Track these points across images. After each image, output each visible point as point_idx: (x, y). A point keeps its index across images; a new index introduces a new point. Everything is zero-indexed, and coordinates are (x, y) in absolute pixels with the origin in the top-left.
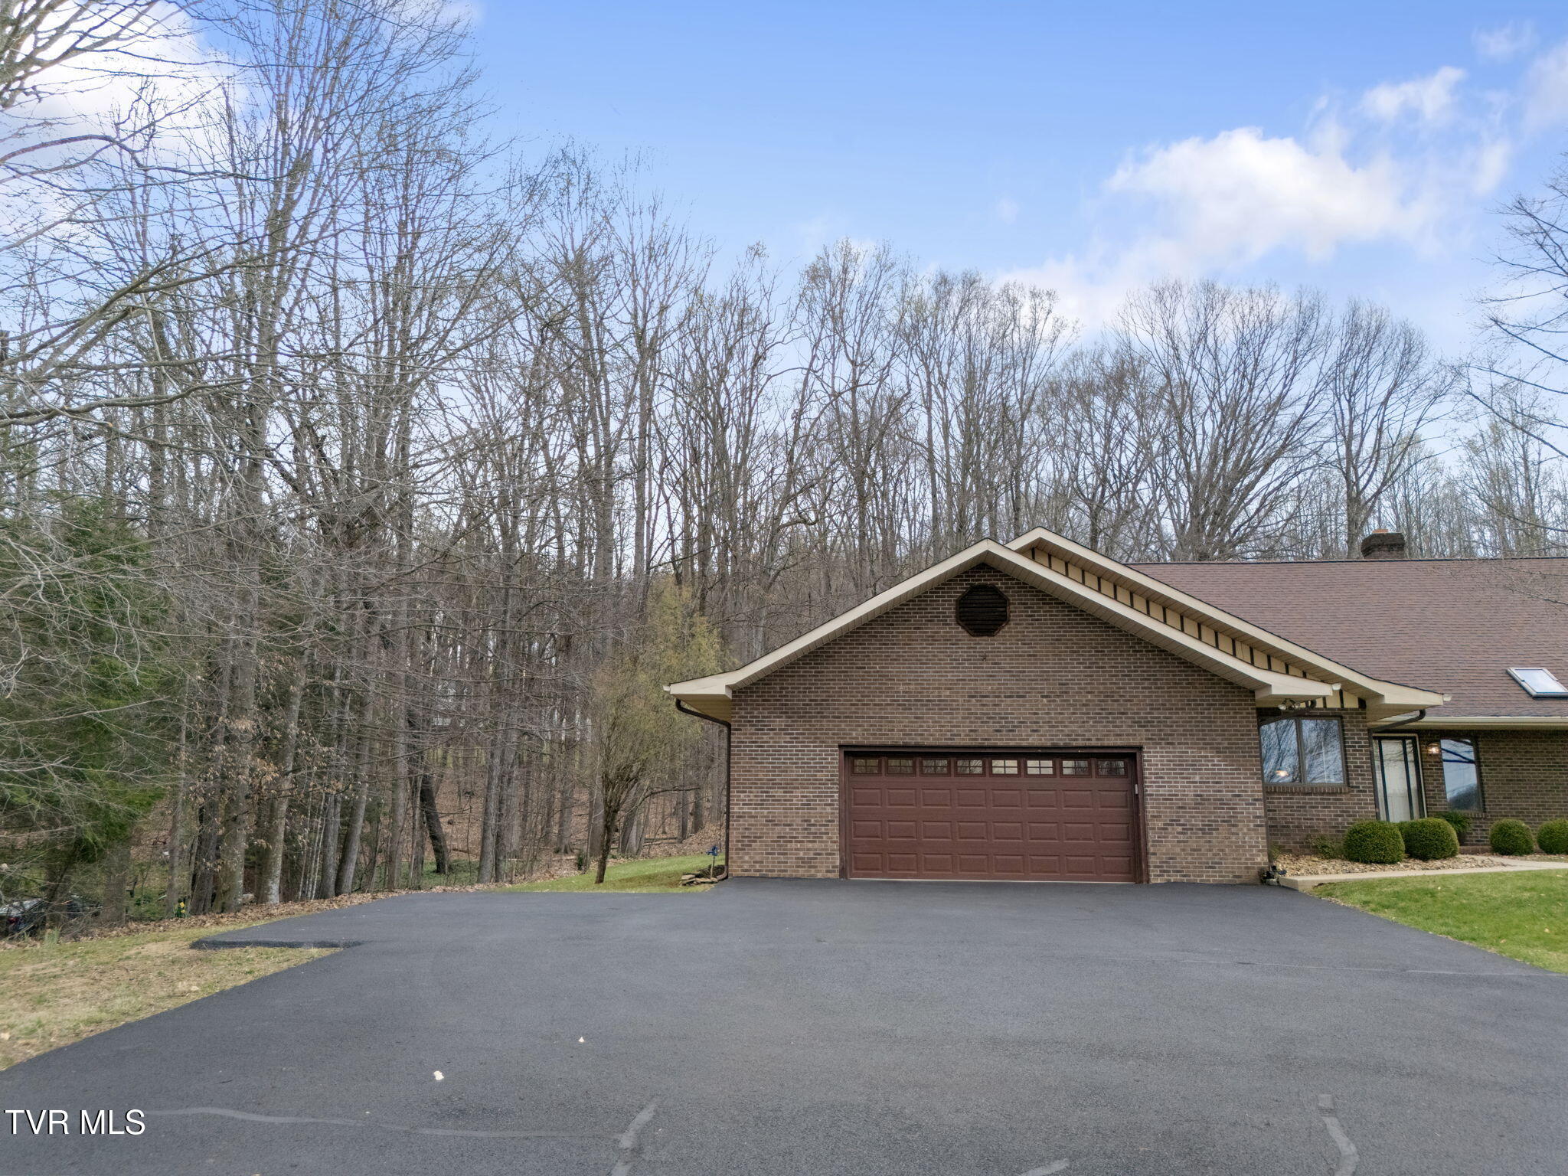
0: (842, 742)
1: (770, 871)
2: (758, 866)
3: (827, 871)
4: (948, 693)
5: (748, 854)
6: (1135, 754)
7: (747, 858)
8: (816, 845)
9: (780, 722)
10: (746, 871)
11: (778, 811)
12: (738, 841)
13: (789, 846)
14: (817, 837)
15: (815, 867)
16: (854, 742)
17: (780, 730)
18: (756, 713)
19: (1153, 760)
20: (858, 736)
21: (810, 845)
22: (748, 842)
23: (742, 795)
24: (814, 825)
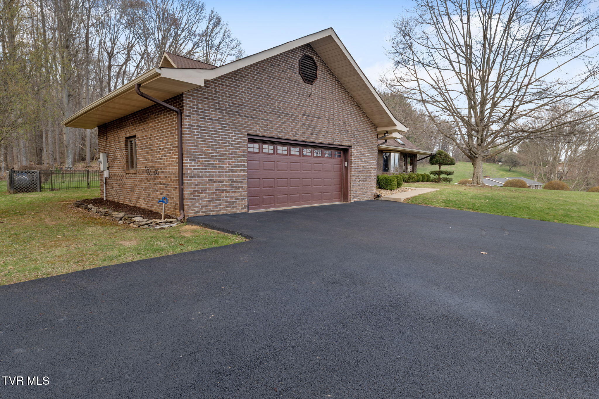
0: (250, 132)
1: (212, 211)
2: (204, 209)
3: (242, 209)
4: (295, 111)
5: (198, 202)
6: (348, 149)
7: (197, 204)
8: (236, 194)
9: (215, 115)
10: (197, 212)
11: (215, 174)
12: (191, 194)
13: (222, 195)
14: (237, 189)
15: (236, 207)
16: (255, 133)
17: (215, 120)
18: (200, 106)
19: (354, 152)
20: (257, 130)
21: (233, 194)
22: (197, 194)
23: (193, 162)
24: (235, 182)
